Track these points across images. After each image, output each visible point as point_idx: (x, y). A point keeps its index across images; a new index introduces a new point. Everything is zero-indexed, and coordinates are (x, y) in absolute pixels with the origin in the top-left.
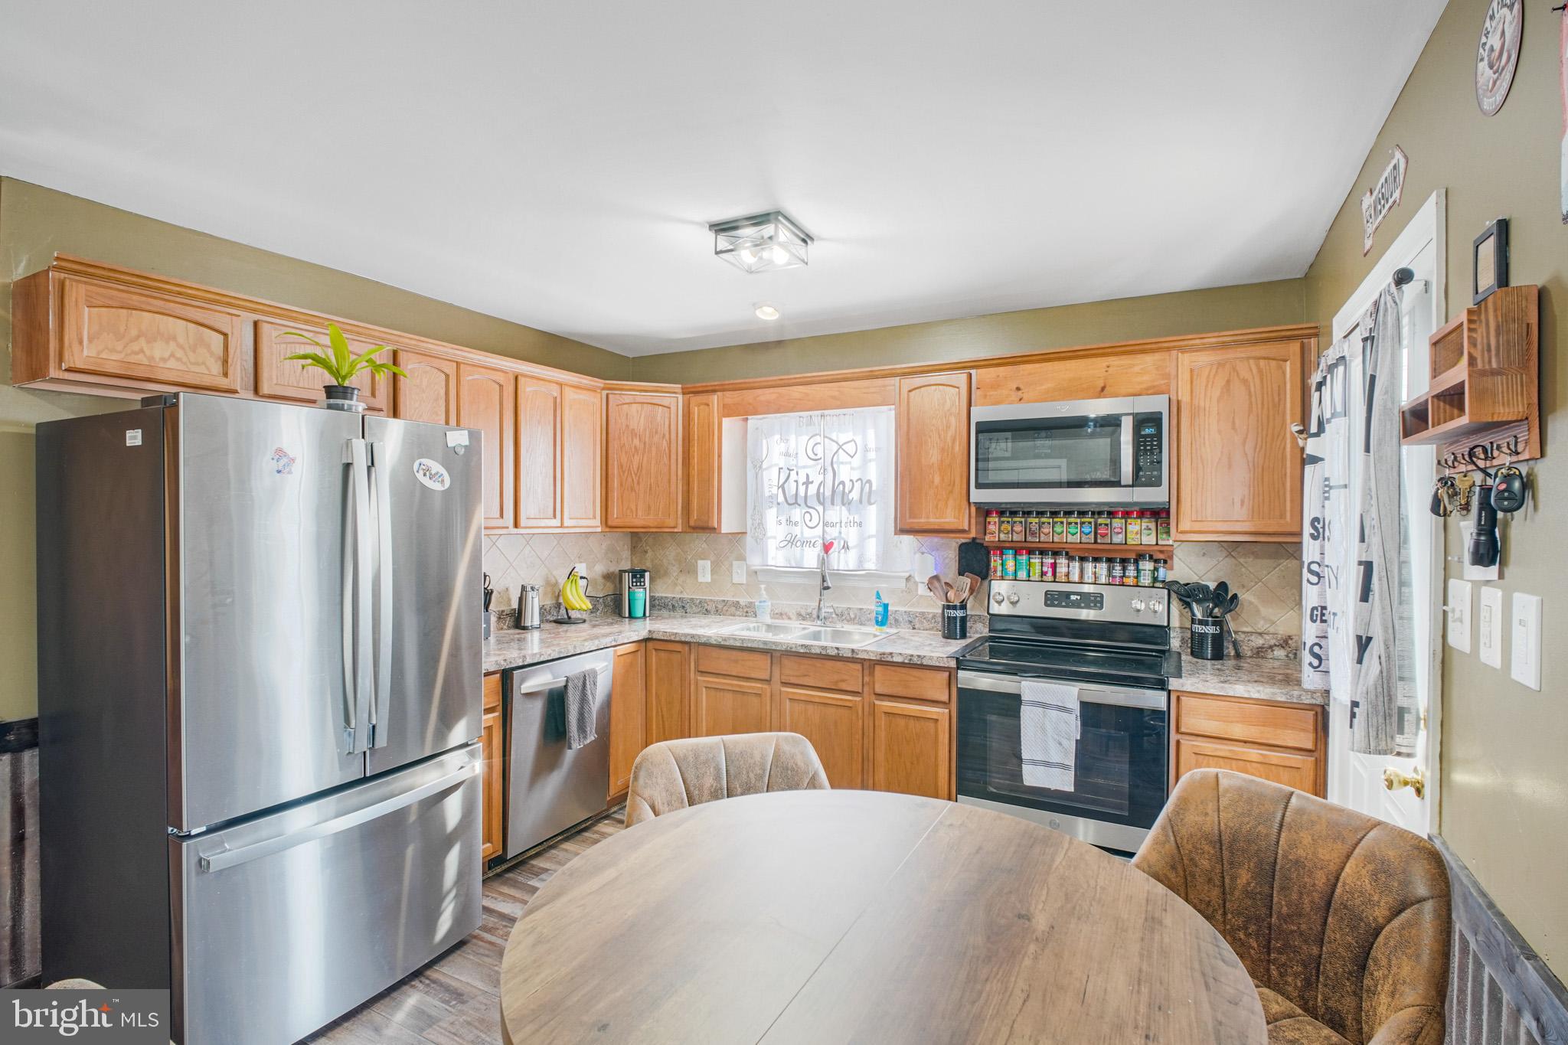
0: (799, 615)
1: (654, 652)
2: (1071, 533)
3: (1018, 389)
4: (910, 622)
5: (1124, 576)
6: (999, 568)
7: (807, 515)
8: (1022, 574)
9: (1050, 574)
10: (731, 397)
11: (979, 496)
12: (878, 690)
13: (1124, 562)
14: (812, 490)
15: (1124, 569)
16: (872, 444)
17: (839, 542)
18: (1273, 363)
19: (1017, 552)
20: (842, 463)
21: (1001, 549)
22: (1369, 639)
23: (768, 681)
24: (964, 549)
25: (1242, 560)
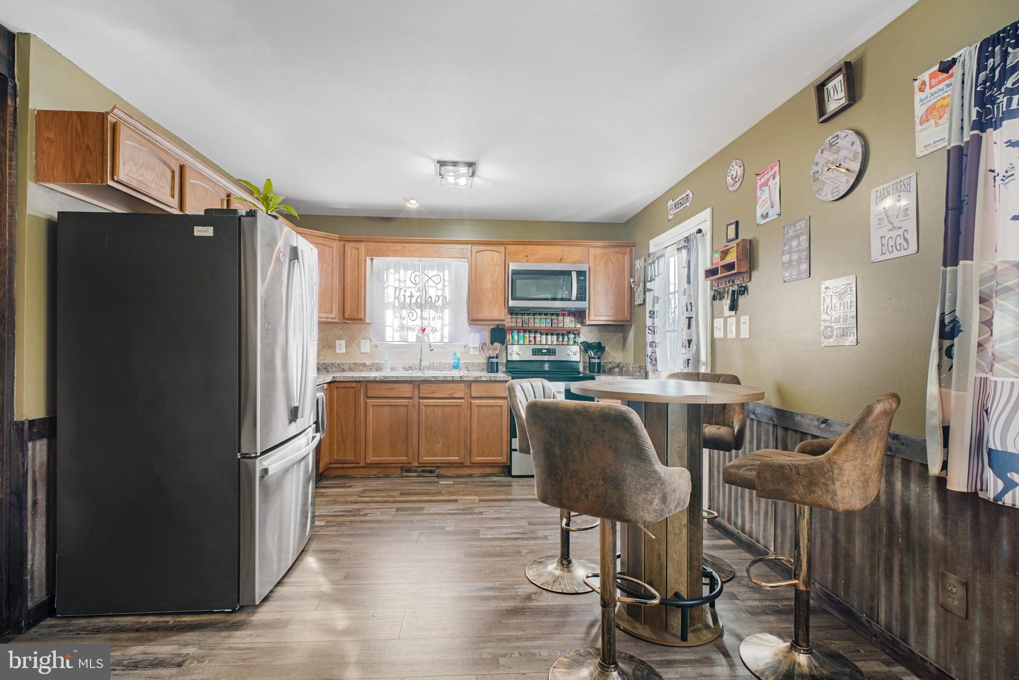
0: (404, 368)
1: (335, 389)
2: (541, 323)
3: (527, 256)
4: (467, 368)
5: (563, 341)
6: (511, 339)
7: (411, 314)
8: (521, 342)
9: (533, 341)
10: (371, 245)
11: (512, 303)
12: (473, 395)
13: (563, 335)
14: (414, 300)
15: (563, 338)
16: (447, 278)
17: (429, 329)
18: (621, 255)
19: (519, 332)
20: (431, 286)
21: (512, 330)
22: (691, 340)
23: (411, 398)
24: (493, 331)
25: (604, 334)
